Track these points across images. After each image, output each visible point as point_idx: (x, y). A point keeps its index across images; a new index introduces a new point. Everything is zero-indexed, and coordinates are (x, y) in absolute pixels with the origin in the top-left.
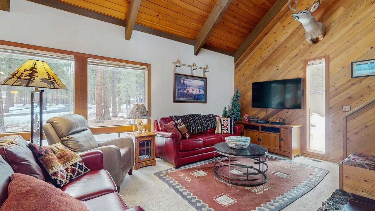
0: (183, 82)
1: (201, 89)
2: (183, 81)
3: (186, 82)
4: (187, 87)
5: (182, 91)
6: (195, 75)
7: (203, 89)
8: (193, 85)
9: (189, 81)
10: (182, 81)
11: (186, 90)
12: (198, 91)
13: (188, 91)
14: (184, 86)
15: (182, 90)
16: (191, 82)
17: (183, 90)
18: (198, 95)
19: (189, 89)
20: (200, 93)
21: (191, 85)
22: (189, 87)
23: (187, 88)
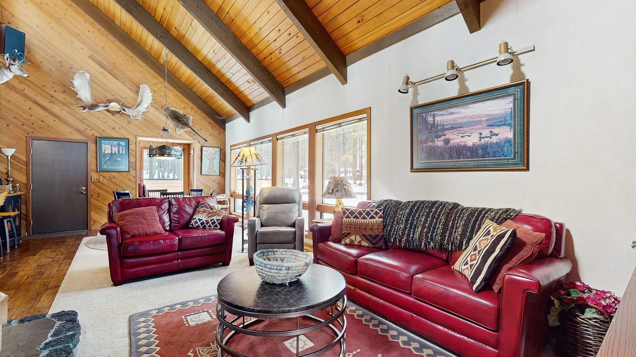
0: (431, 122)
1: (498, 126)
2: (432, 119)
3: (442, 117)
4: (443, 130)
5: (429, 144)
6: (472, 89)
7: (509, 125)
8: (465, 120)
9: (453, 113)
10: (430, 119)
11: (443, 138)
12: (486, 133)
13: (447, 141)
14: (436, 130)
15: (431, 142)
16: (458, 113)
17: (433, 141)
18: (485, 147)
19: (449, 135)
20: (494, 139)
21: (459, 121)
22: (452, 128)
23: (445, 132)
